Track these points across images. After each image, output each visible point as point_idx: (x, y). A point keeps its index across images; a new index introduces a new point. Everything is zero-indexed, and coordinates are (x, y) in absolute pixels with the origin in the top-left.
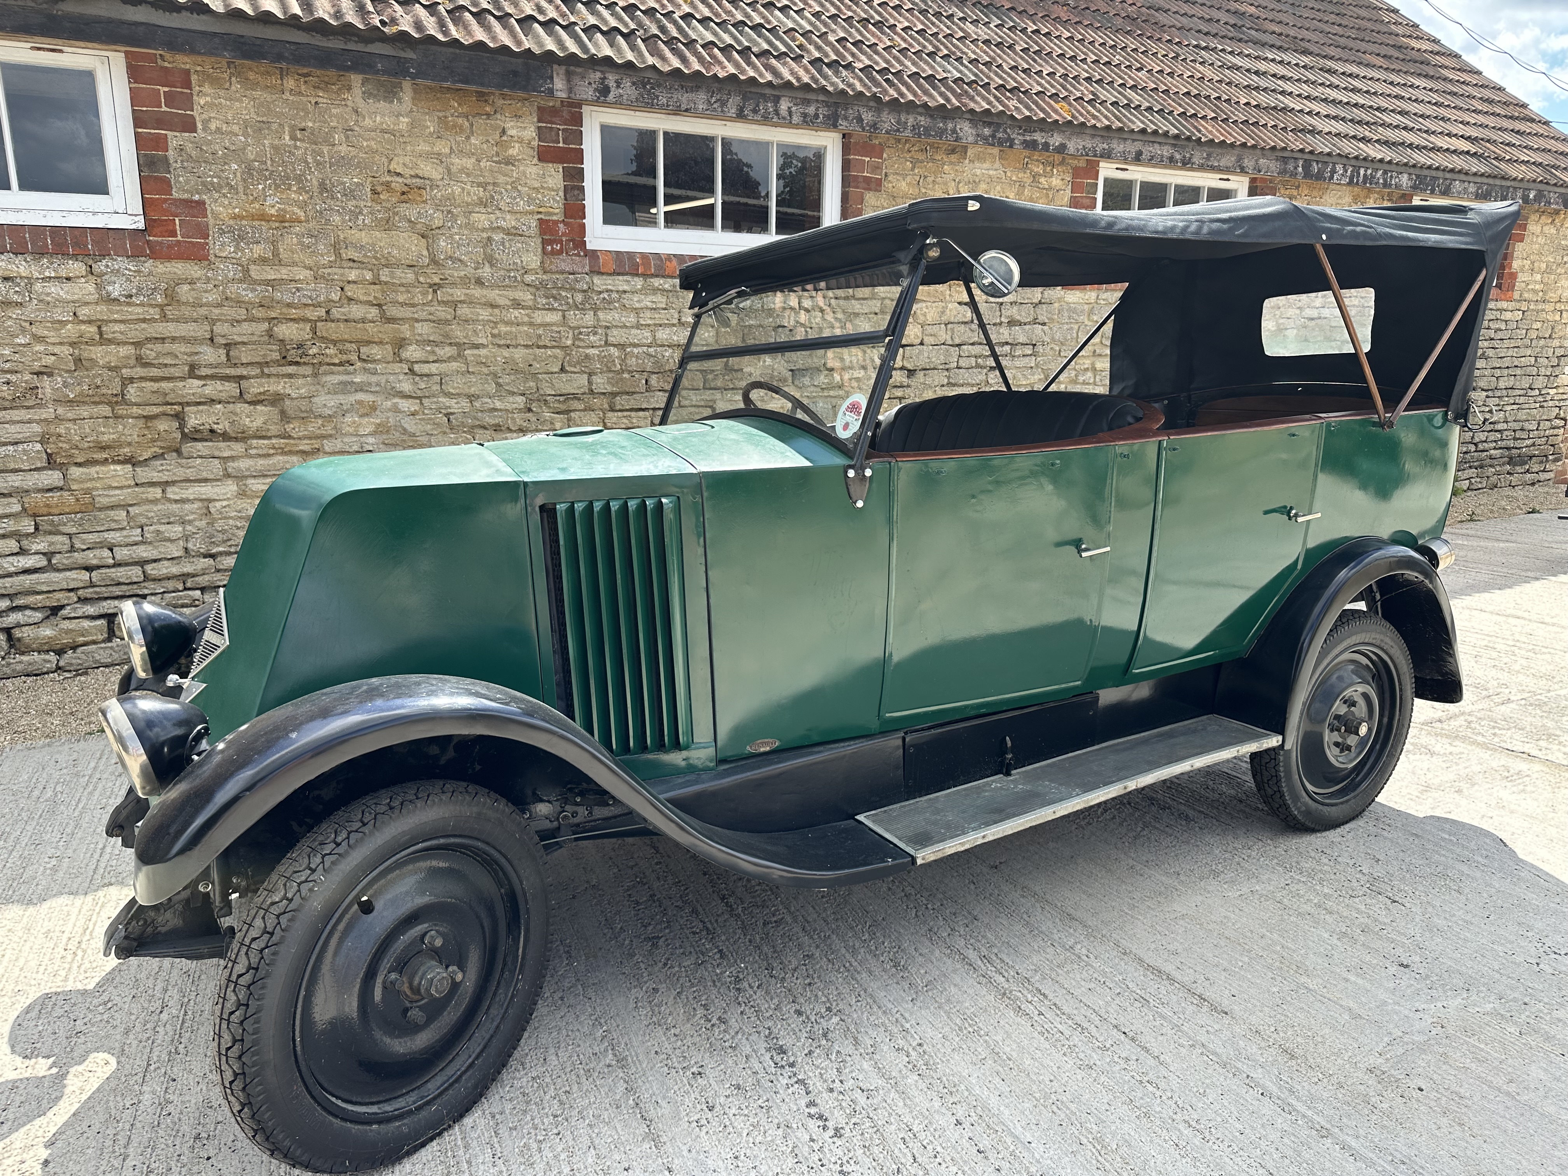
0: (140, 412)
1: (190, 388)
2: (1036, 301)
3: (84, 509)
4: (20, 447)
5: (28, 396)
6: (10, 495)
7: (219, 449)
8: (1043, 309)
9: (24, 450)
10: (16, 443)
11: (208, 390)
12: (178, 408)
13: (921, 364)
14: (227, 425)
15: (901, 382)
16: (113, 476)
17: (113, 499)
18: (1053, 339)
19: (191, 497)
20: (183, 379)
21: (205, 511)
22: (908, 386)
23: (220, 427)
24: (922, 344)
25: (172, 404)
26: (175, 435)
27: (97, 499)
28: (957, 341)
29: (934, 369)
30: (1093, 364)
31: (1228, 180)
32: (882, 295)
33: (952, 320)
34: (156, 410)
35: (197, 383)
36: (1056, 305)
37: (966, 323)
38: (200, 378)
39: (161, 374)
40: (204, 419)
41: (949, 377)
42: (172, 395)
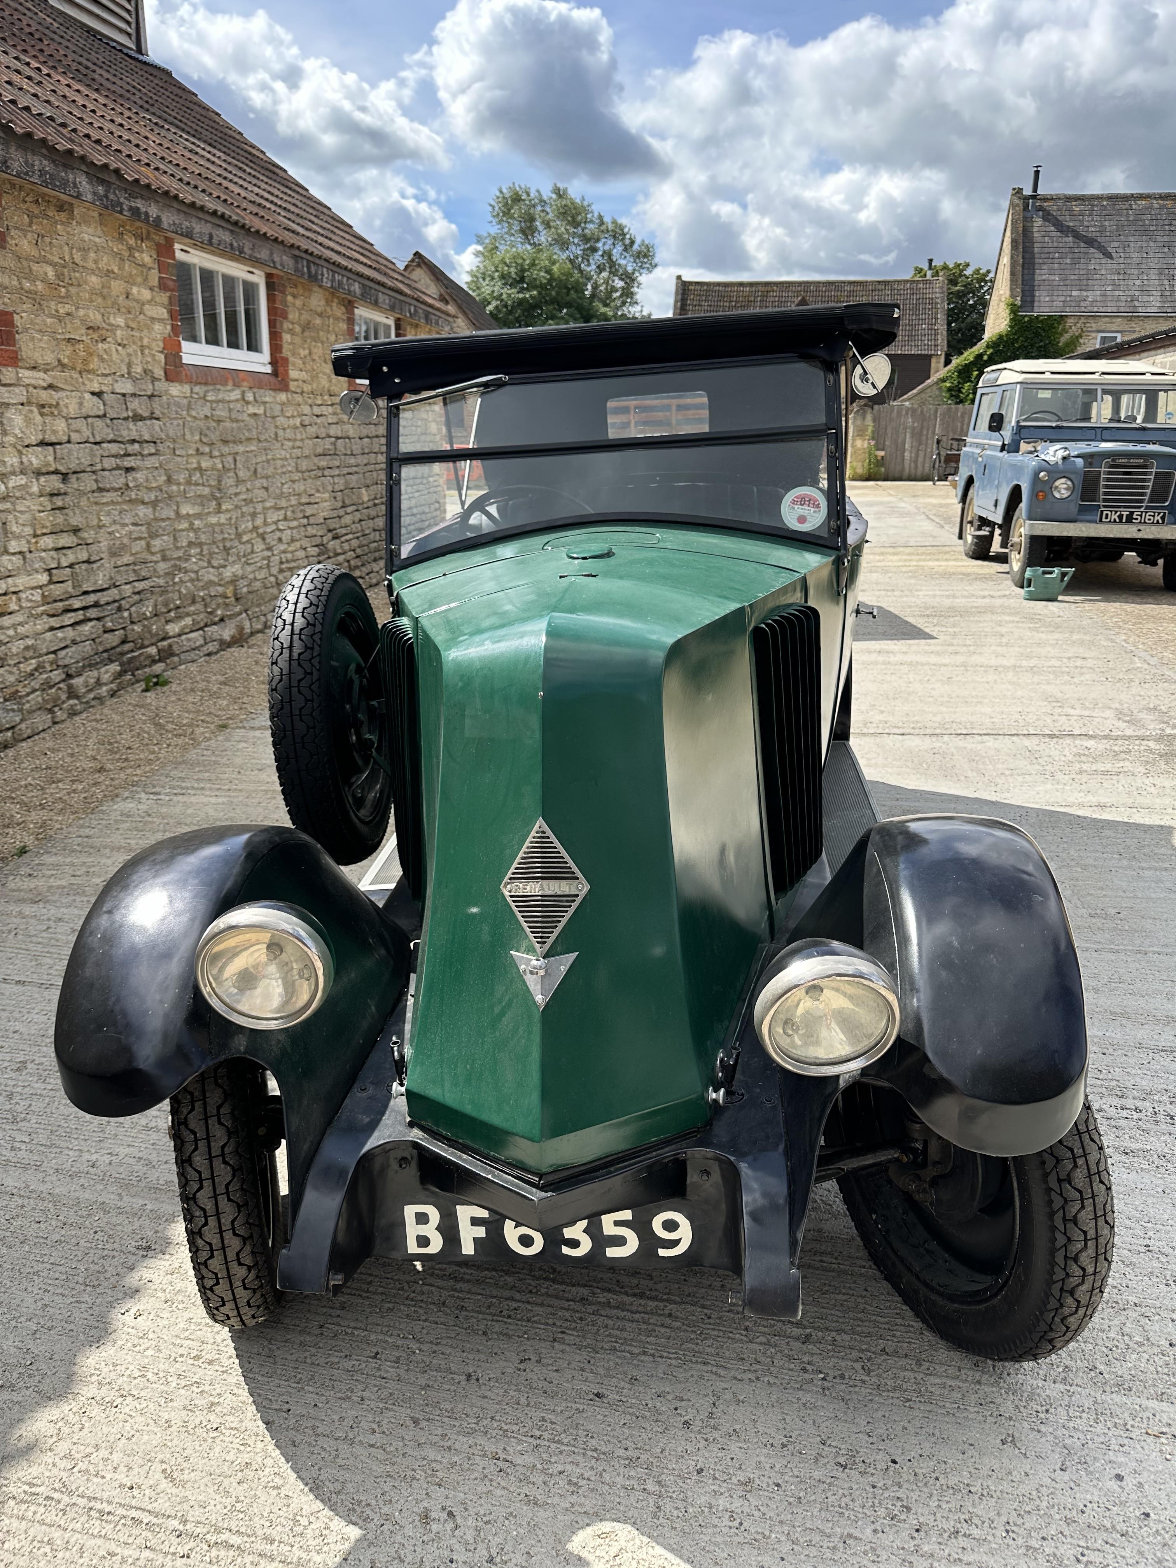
2: (149, 393)
8: (156, 402)
13: (73, 466)
15: (59, 489)
18: (167, 436)
22: (65, 494)
24: (69, 442)
28: (98, 439)
29: (84, 472)
30: (199, 463)
31: (252, 273)
32: (27, 381)
33: (91, 414)
36: (164, 398)
37: (98, 416)
41: (96, 481)
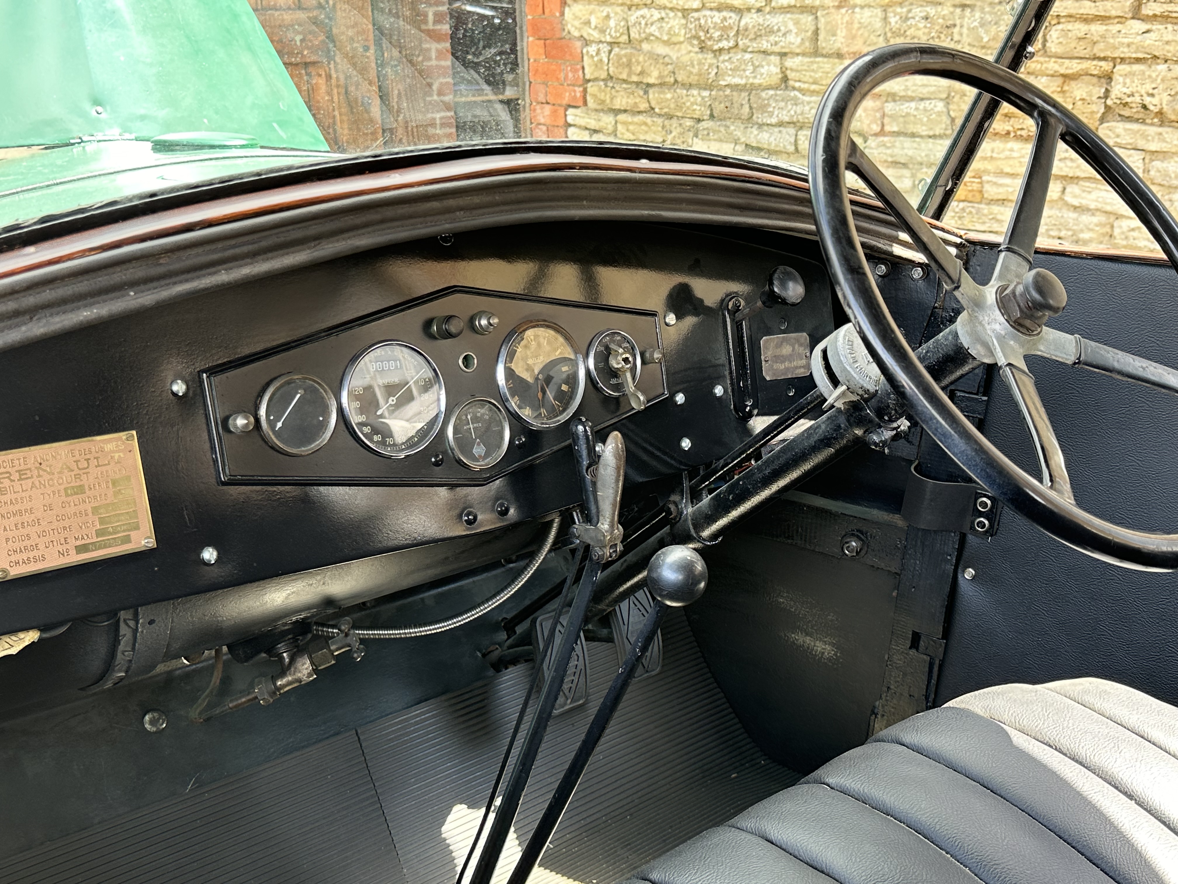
0: (1056, 67)
1: (1126, 35)
3: (970, 198)
4: (922, 105)
5: (942, 36)
6: (905, 165)
7: (1145, 136)
9: (925, 110)
10: (922, 99)
11: (1150, 40)
12: (1106, 66)
14: (1166, 98)
16: (1007, 158)
17: (1001, 190)
19: (1092, 206)
20: (1121, 19)
21: (1107, 229)
23: (1155, 101)
25: (1100, 59)
26: (1094, 108)
27: (987, 187)
34: (1075, 66)
35: (1138, 26)
38: (1145, 19)
39: (1094, 12)
40: (1134, 86)
42: (1102, 45)
